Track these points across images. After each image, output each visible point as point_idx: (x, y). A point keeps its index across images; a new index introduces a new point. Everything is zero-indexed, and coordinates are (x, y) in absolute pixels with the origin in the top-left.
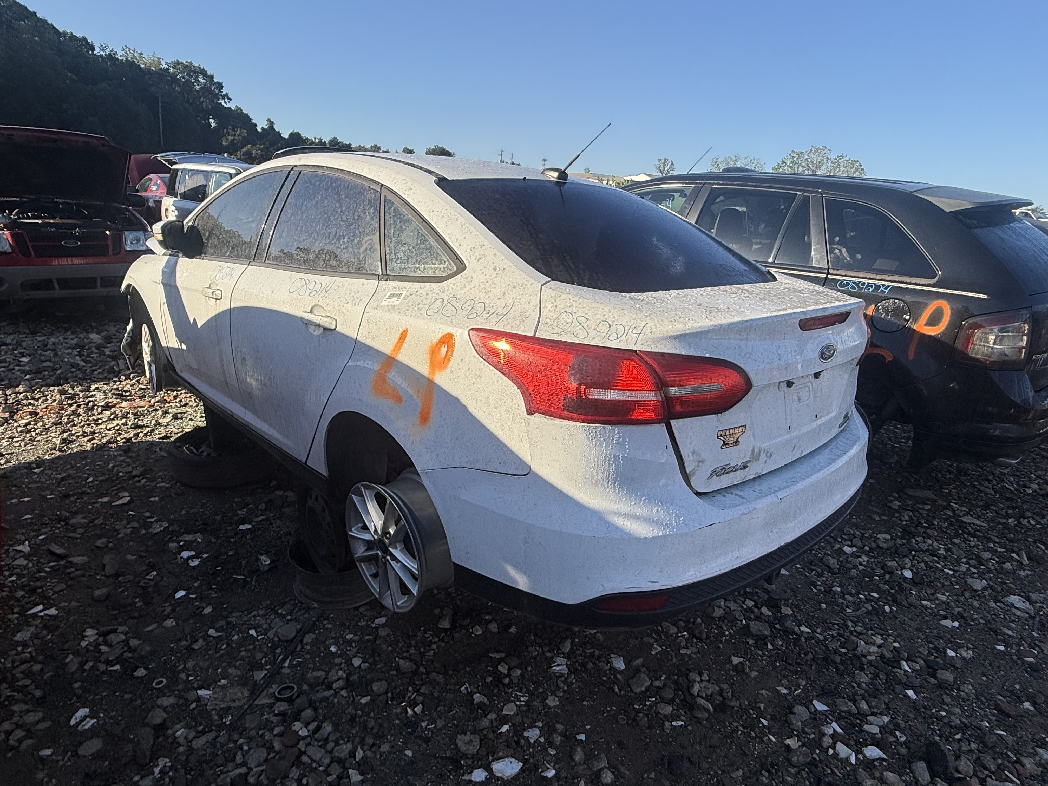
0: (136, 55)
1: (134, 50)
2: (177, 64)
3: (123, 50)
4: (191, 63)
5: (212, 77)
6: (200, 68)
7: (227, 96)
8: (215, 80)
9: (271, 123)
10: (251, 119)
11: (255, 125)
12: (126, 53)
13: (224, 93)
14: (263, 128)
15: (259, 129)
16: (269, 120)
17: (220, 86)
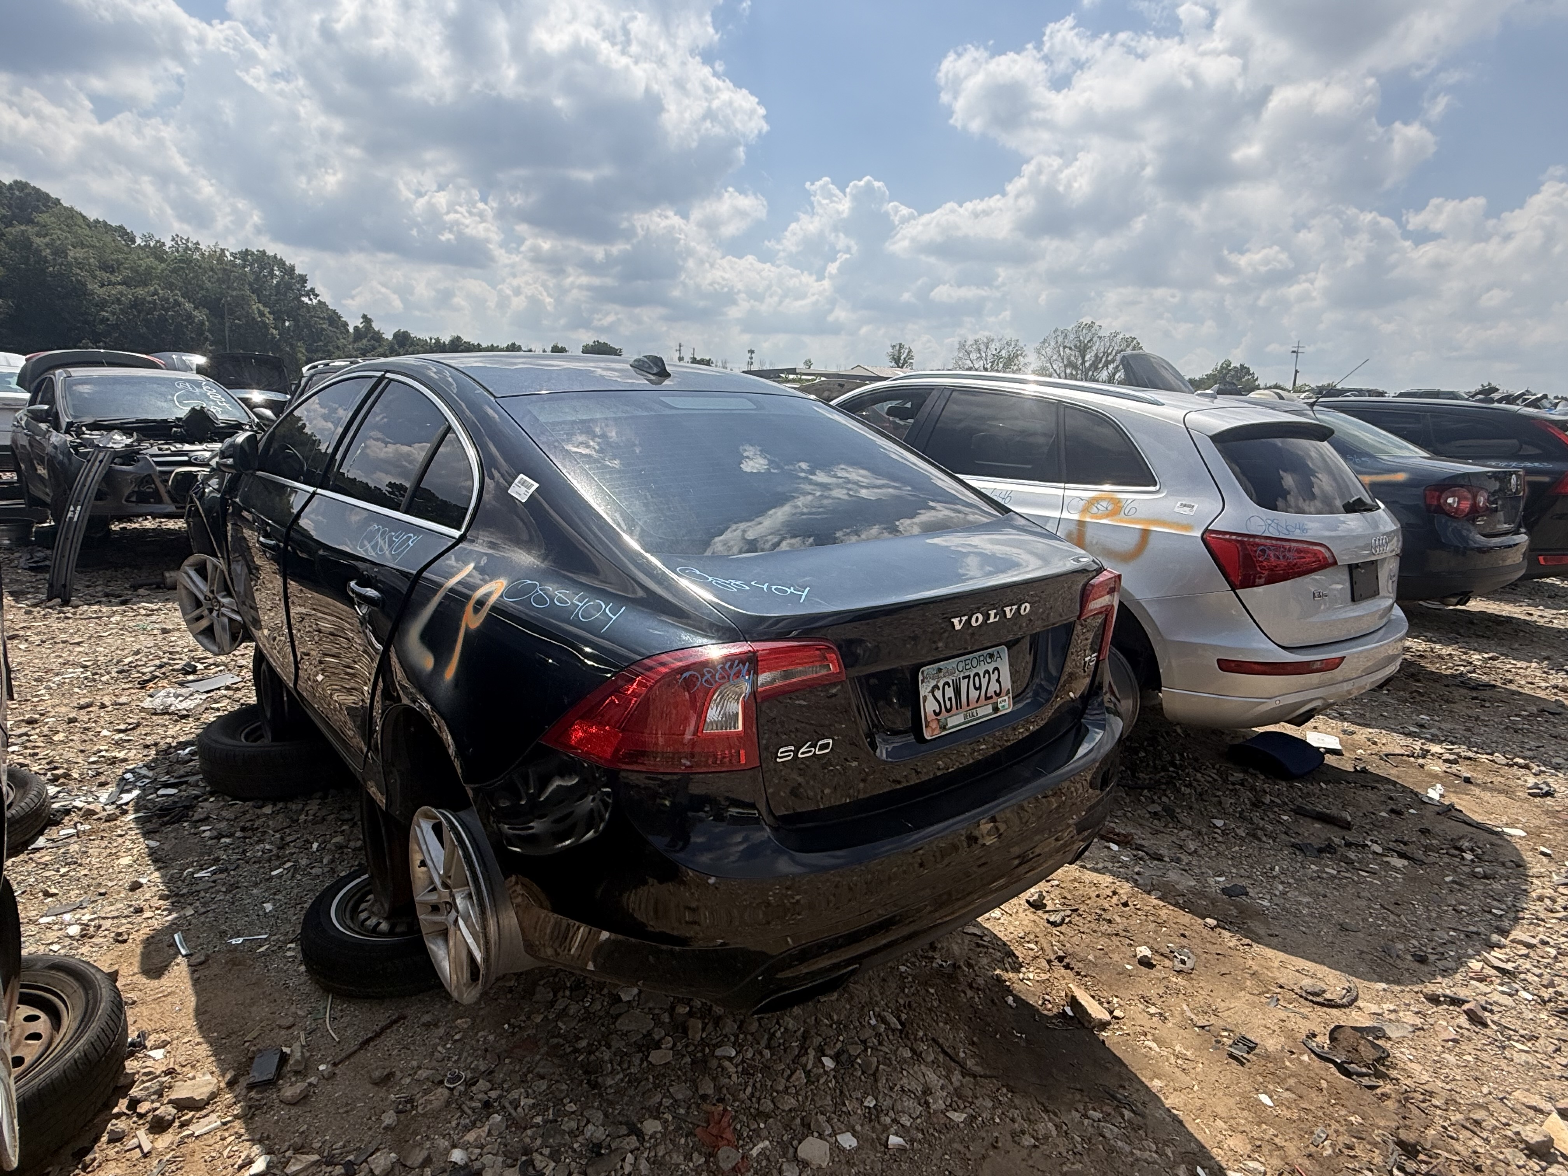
0: (190, 245)
1: (187, 240)
2: (245, 254)
3: (173, 240)
4: (264, 253)
5: (292, 269)
6: (275, 257)
7: (312, 290)
8: (297, 272)
9: (367, 320)
10: (340, 317)
11: (346, 324)
12: (177, 243)
13: (308, 288)
14: (356, 328)
15: (351, 330)
16: (364, 316)
17: (303, 279)
